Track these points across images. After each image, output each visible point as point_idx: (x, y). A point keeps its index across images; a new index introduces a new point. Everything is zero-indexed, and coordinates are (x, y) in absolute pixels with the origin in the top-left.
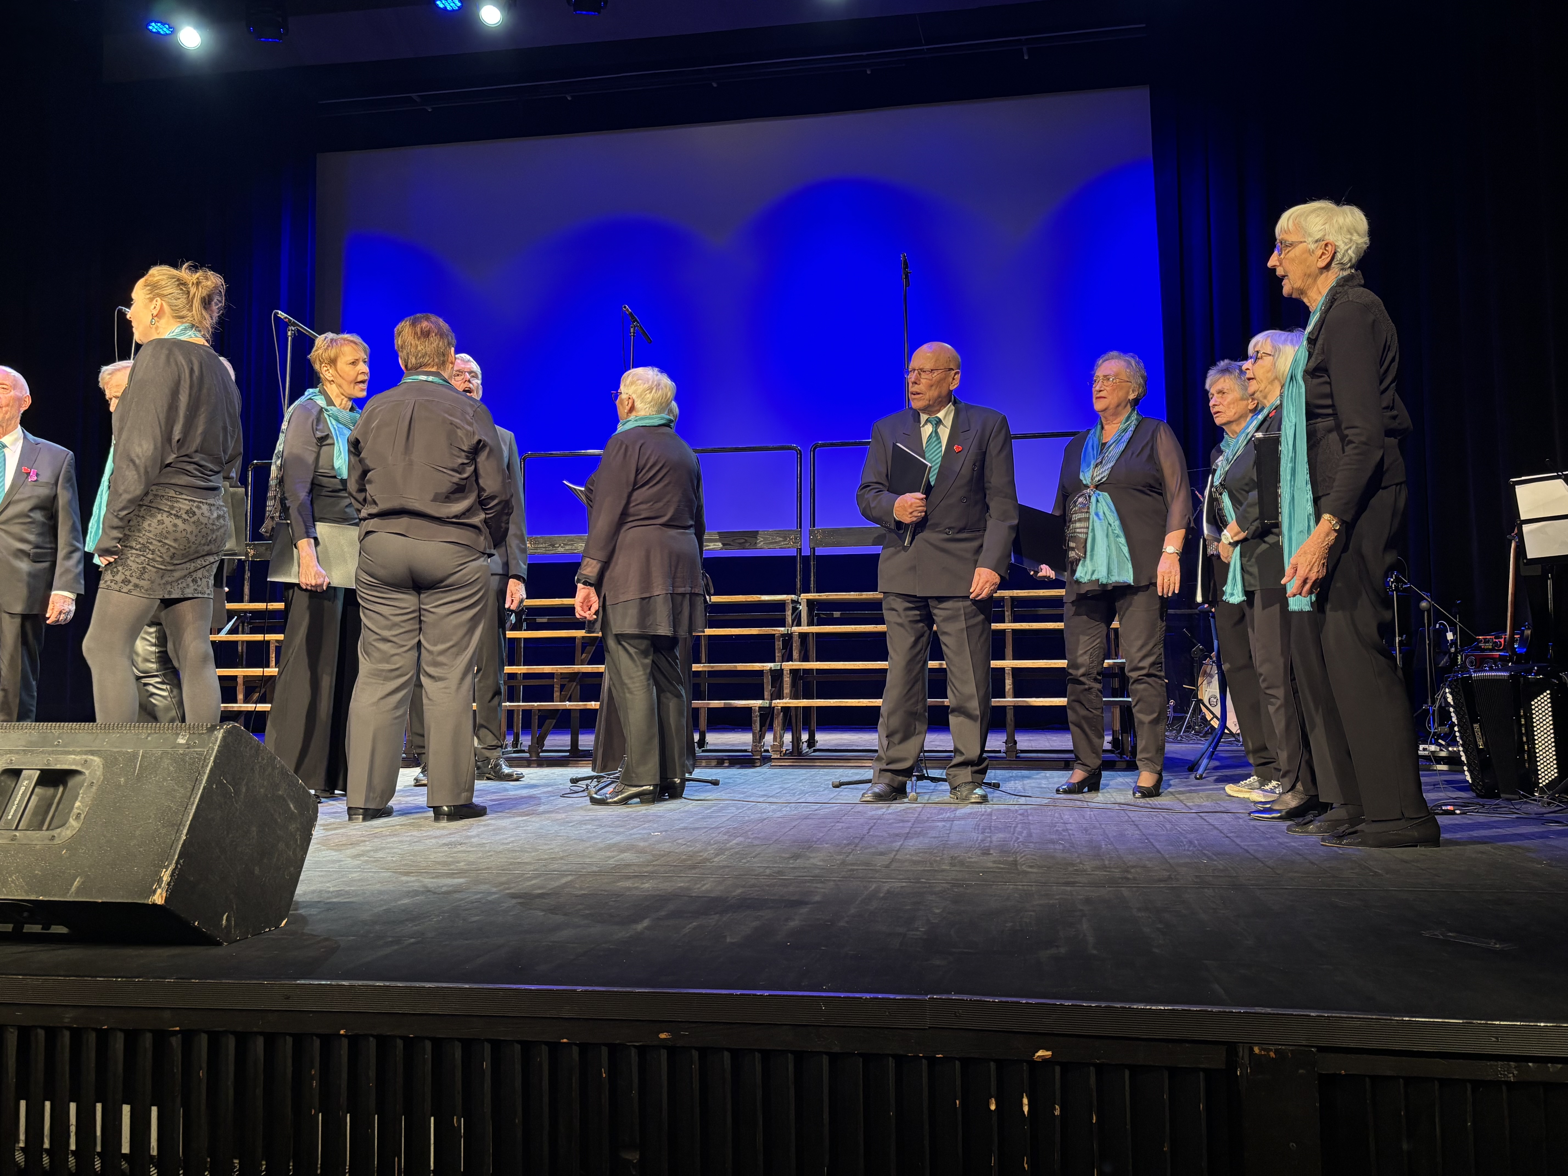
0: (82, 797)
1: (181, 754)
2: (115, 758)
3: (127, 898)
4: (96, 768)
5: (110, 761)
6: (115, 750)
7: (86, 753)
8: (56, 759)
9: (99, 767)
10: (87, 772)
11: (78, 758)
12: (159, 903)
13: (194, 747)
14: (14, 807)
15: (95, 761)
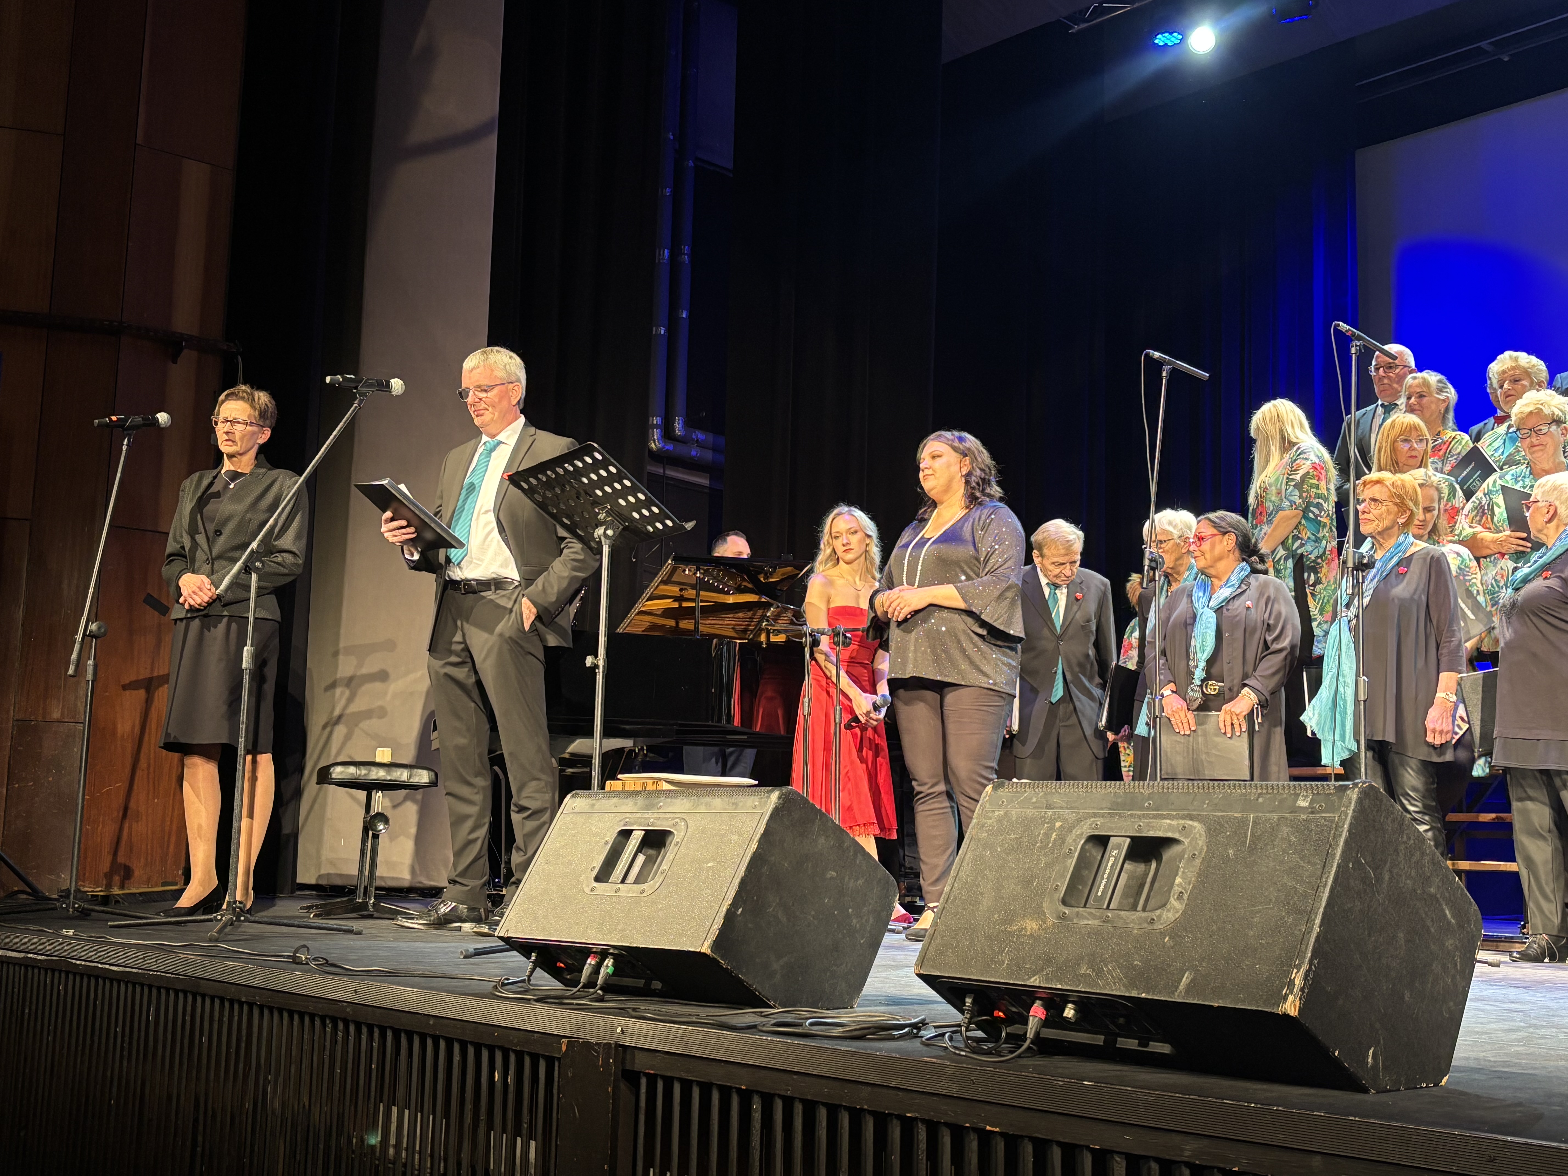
0: (1183, 872)
1: (1304, 820)
2: (1219, 824)
3: (1249, 1004)
4: (1198, 836)
5: (1214, 829)
6: (1219, 814)
7: (1183, 817)
8: (1148, 825)
9: (1200, 835)
10: (1186, 841)
11: (1174, 823)
12: (1292, 1014)
13: (1321, 811)
14: (1104, 882)
15: (1195, 828)
